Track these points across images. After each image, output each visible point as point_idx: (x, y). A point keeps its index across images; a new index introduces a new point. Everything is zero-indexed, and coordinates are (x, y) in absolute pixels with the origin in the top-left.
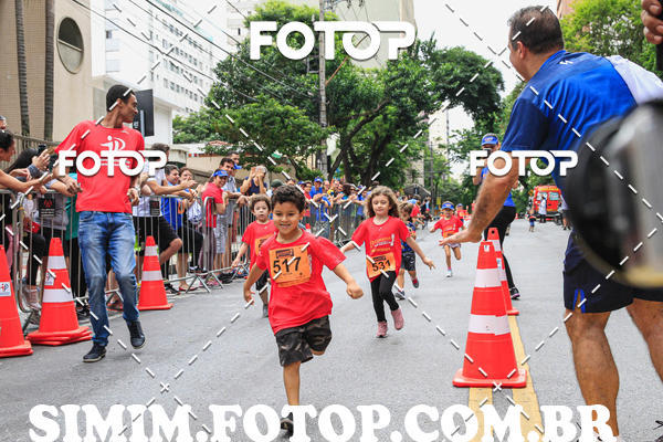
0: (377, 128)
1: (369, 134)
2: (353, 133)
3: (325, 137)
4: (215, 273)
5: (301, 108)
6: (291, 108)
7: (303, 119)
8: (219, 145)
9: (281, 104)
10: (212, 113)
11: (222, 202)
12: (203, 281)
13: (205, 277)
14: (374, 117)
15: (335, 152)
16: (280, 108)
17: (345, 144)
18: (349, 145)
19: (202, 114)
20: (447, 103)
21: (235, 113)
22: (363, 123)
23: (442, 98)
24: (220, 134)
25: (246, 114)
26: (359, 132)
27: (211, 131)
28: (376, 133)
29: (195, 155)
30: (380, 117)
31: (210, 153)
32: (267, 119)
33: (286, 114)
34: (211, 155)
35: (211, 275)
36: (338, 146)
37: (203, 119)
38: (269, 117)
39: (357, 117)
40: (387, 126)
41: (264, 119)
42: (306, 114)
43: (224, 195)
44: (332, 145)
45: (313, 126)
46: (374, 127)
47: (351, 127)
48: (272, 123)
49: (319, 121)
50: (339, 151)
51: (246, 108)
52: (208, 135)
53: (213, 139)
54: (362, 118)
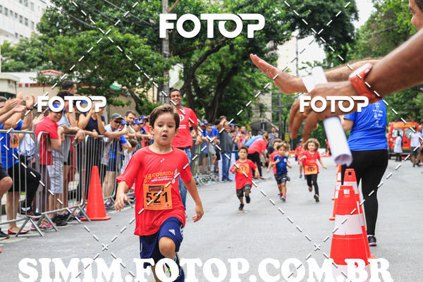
0: (223, 59)
1: (214, 65)
2: (198, 64)
3: (167, 69)
4: (48, 215)
5: (143, 36)
6: (131, 37)
7: (144, 48)
8: (52, 74)
9: (120, 31)
10: (46, 40)
11: (57, 138)
12: (35, 223)
13: (37, 220)
14: (219, 47)
15: (177, 84)
16: (120, 36)
17: (188, 75)
18: (193, 77)
19: (33, 41)
20: (296, 33)
21: (70, 40)
22: (209, 53)
23: (292, 28)
24: (54, 63)
25: (82, 42)
26: (203, 64)
27: (44, 59)
28: (221, 65)
29: (27, 85)
30: (227, 47)
31: (43, 83)
32: (106, 48)
33: (125, 44)
34: (44, 85)
35: (44, 217)
36: (181, 78)
37: (34, 46)
38: (108, 46)
39: (201, 47)
40: (234, 57)
41: (102, 47)
42: (148, 43)
43: (60, 130)
44: (175, 75)
45: (155, 56)
46: (219, 58)
47: (195, 57)
48: (111, 53)
49: (161, 52)
50: (182, 83)
51: (83, 36)
52: (40, 64)
53: (45, 68)
54: (207, 48)
